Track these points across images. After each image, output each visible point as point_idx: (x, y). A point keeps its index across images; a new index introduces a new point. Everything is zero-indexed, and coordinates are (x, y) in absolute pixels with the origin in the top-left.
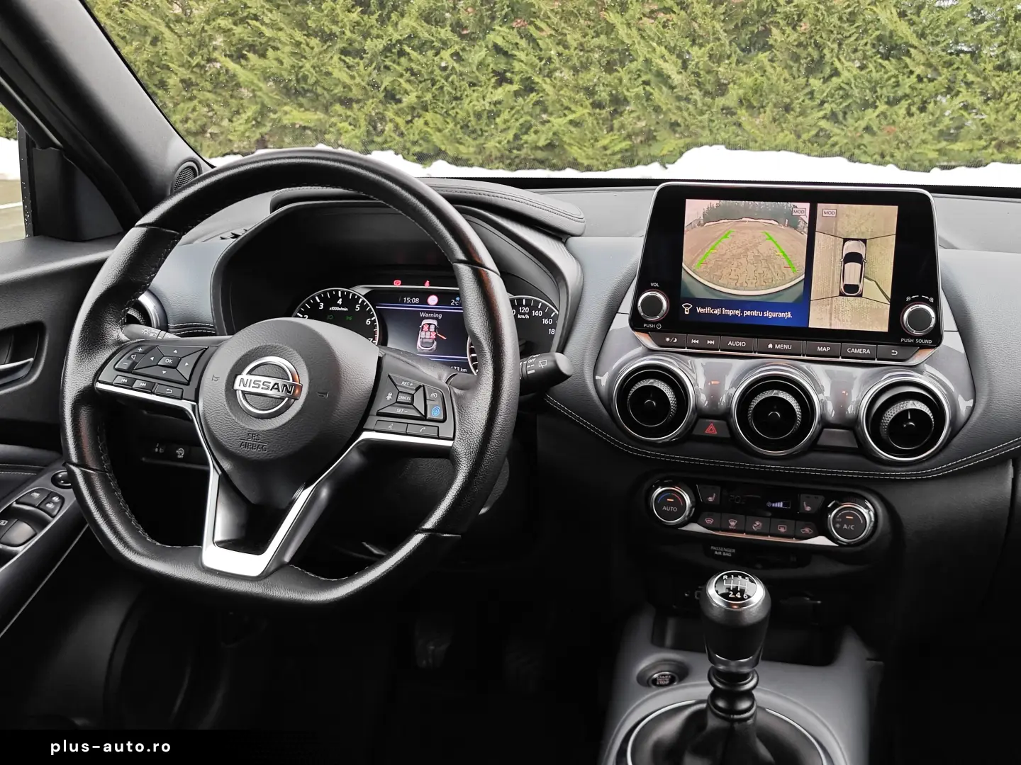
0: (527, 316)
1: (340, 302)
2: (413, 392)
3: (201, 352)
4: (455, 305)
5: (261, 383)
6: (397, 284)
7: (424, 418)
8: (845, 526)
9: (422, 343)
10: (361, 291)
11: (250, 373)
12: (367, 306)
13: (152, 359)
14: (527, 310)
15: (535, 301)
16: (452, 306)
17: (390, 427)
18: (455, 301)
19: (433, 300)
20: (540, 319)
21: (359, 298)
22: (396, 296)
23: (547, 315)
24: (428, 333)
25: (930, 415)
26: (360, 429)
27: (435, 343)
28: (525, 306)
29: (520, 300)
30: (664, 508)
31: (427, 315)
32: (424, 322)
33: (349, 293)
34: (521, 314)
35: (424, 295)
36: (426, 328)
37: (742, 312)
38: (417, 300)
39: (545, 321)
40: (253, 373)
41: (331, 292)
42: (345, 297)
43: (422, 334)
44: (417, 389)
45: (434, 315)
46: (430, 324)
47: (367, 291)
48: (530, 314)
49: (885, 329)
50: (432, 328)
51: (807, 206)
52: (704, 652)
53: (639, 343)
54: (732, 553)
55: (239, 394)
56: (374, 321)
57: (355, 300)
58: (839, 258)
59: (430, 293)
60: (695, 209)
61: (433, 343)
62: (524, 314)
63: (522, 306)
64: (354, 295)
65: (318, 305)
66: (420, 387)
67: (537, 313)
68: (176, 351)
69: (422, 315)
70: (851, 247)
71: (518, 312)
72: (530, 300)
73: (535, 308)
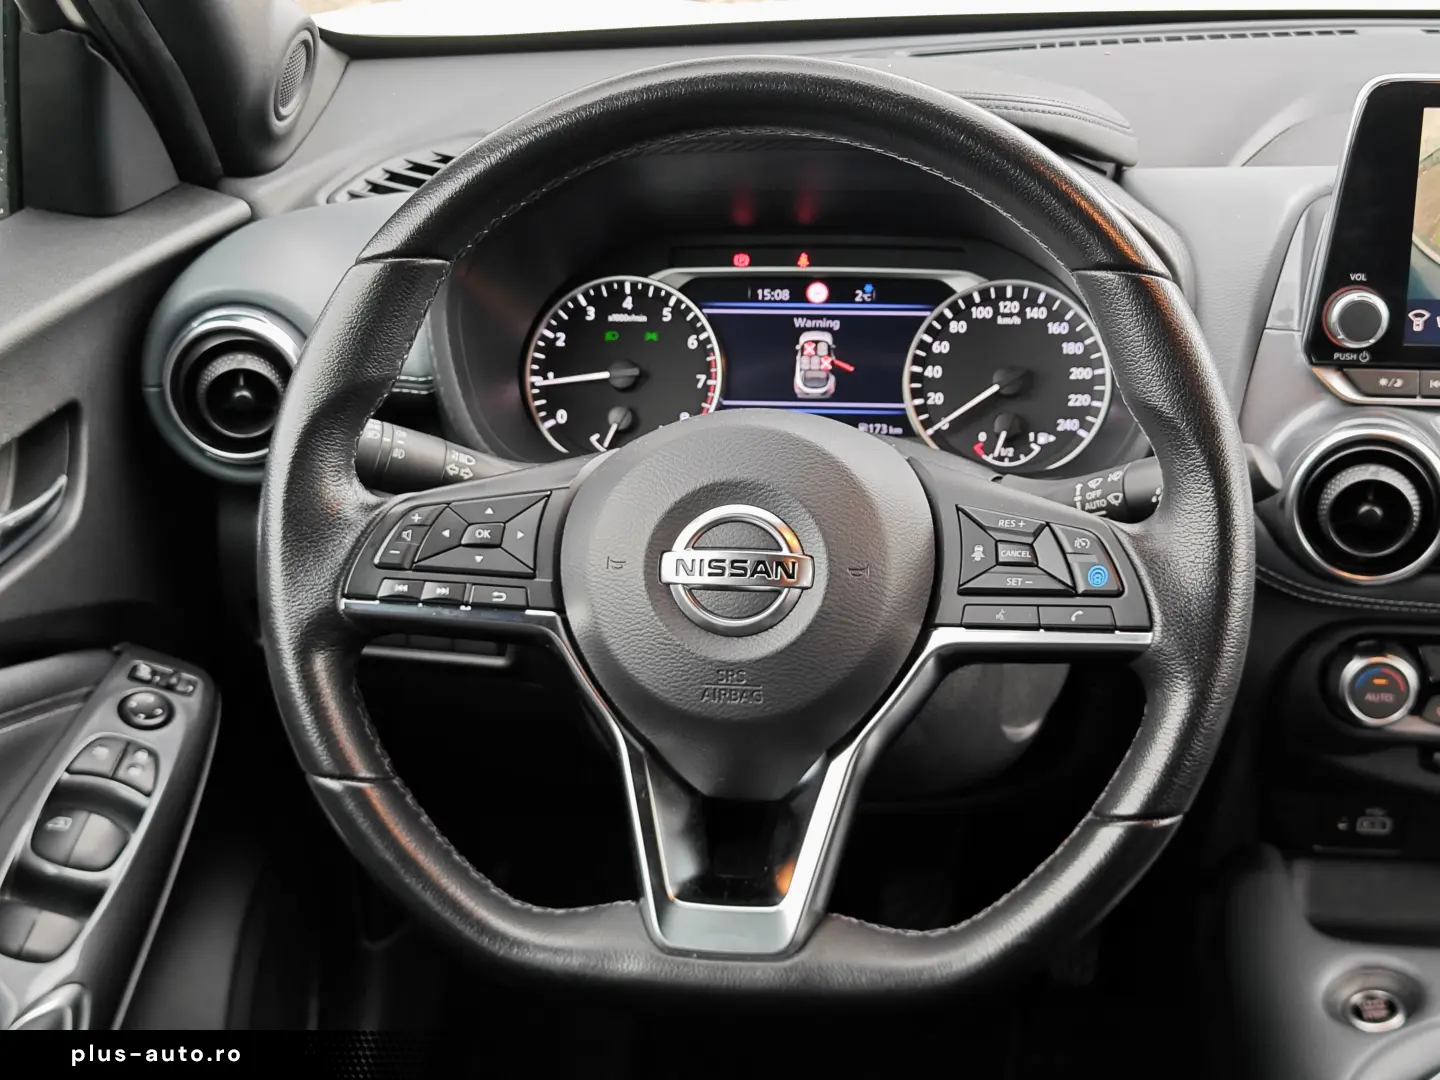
0: (1017, 320)
1: (628, 303)
2: (1029, 540)
4: (864, 302)
5: (727, 565)
6: (742, 265)
7: (1070, 591)
9: (806, 381)
10: (668, 281)
11: (694, 544)
12: (688, 310)
13: (446, 533)
14: (1015, 307)
15: (1031, 290)
16: (859, 303)
17: (1000, 616)
18: (864, 292)
19: (818, 293)
20: (1042, 324)
21: (669, 295)
22: (742, 288)
23: (1056, 316)
24: (815, 360)
27: (832, 379)
28: (1012, 300)
29: (999, 290)
31: (810, 324)
32: (804, 338)
33: (646, 286)
34: (1004, 315)
35: (798, 287)
36: (809, 349)
38: (785, 294)
39: (1054, 328)
40: (705, 540)
41: (609, 286)
42: (639, 294)
43: (801, 363)
44: (1036, 534)
45: (824, 323)
46: (817, 342)
47: (683, 280)
48: (1021, 314)
50: (823, 349)
53: (1327, 389)
55: (680, 593)
56: (708, 340)
57: (661, 300)
59: (810, 279)
61: (827, 379)
62: (1010, 315)
63: (1005, 299)
64: (657, 290)
65: (584, 311)
66: (1040, 529)
67: (1034, 313)
68: (489, 511)
69: (798, 323)
71: (997, 312)
72: (1022, 288)
73: (1032, 302)
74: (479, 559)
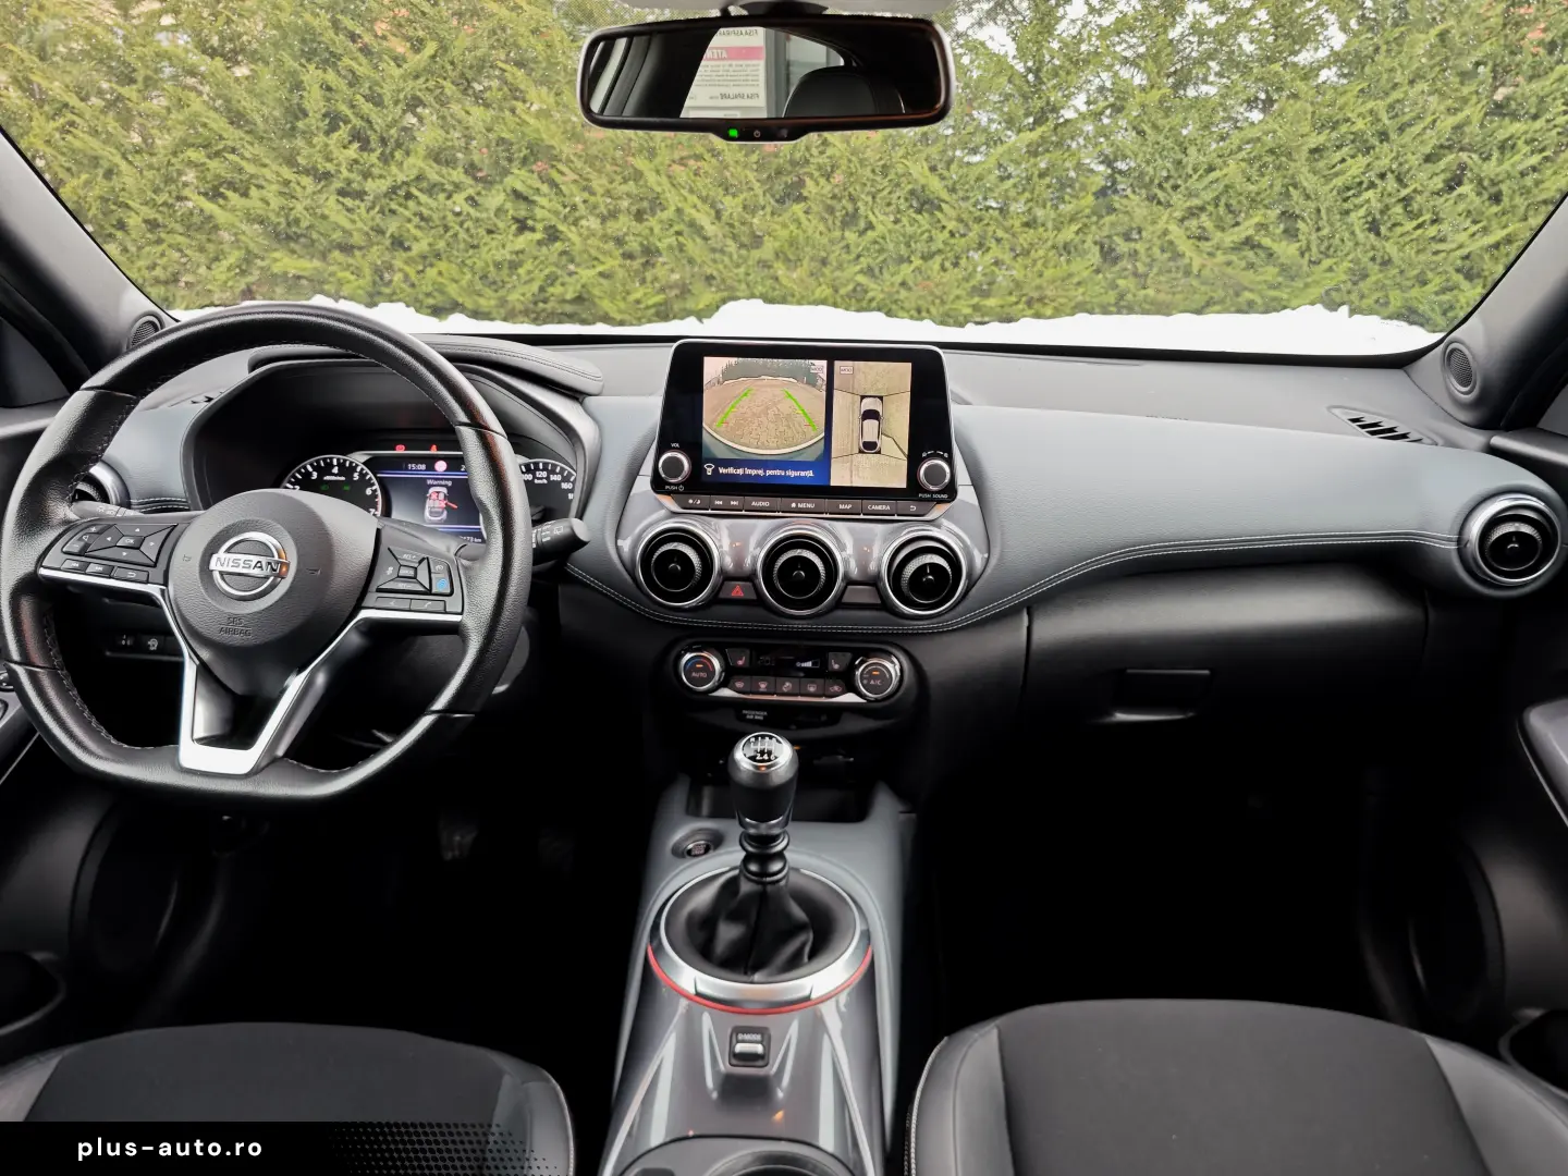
0: (545, 481)
1: (335, 470)
2: (416, 565)
3: (168, 530)
4: (463, 472)
5: (241, 562)
6: (400, 451)
7: (429, 592)
8: (872, 682)
9: (431, 513)
10: (359, 458)
11: (228, 551)
12: (367, 474)
13: (109, 539)
14: (544, 474)
15: (552, 464)
17: (392, 604)
18: (463, 466)
19: (441, 466)
20: (558, 483)
21: (357, 465)
22: (400, 463)
23: (566, 479)
24: (437, 502)
25: (948, 568)
26: (358, 607)
27: (445, 512)
28: (542, 470)
29: (536, 464)
30: (694, 674)
31: (435, 483)
32: (432, 490)
33: (345, 461)
34: (539, 479)
35: (430, 462)
36: (434, 496)
37: (765, 472)
38: (423, 467)
39: (565, 486)
40: (233, 550)
41: (324, 460)
42: (341, 465)
43: (429, 503)
44: (420, 562)
45: (443, 483)
46: (438, 492)
47: (366, 458)
48: (548, 478)
49: (903, 485)
50: (442, 496)
51: (824, 363)
52: (734, 817)
53: (662, 506)
54: (764, 716)
55: (217, 576)
56: (375, 490)
57: (353, 469)
58: (858, 416)
59: (437, 458)
60: (713, 367)
61: (442, 513)
62: (541, 478)
63: (539, 470)
64: (351, 463)
65: (310, 474)
66: (423, 559)
67: (553, 478)
68: (138, 530)
69: (429, 482)
70: (868, 404)
71: (534, 477)
72: (548, 463)
73: (553, 472)
74: (125, 554)
